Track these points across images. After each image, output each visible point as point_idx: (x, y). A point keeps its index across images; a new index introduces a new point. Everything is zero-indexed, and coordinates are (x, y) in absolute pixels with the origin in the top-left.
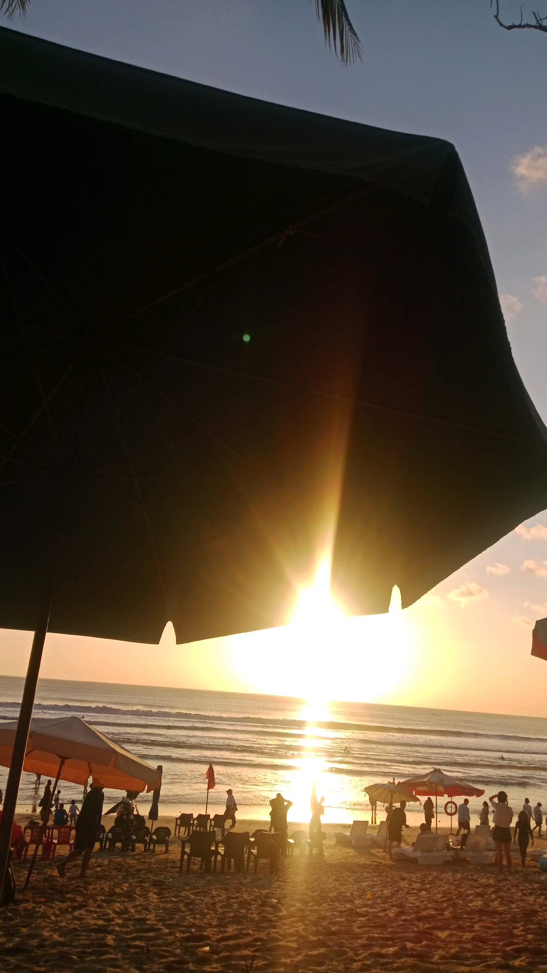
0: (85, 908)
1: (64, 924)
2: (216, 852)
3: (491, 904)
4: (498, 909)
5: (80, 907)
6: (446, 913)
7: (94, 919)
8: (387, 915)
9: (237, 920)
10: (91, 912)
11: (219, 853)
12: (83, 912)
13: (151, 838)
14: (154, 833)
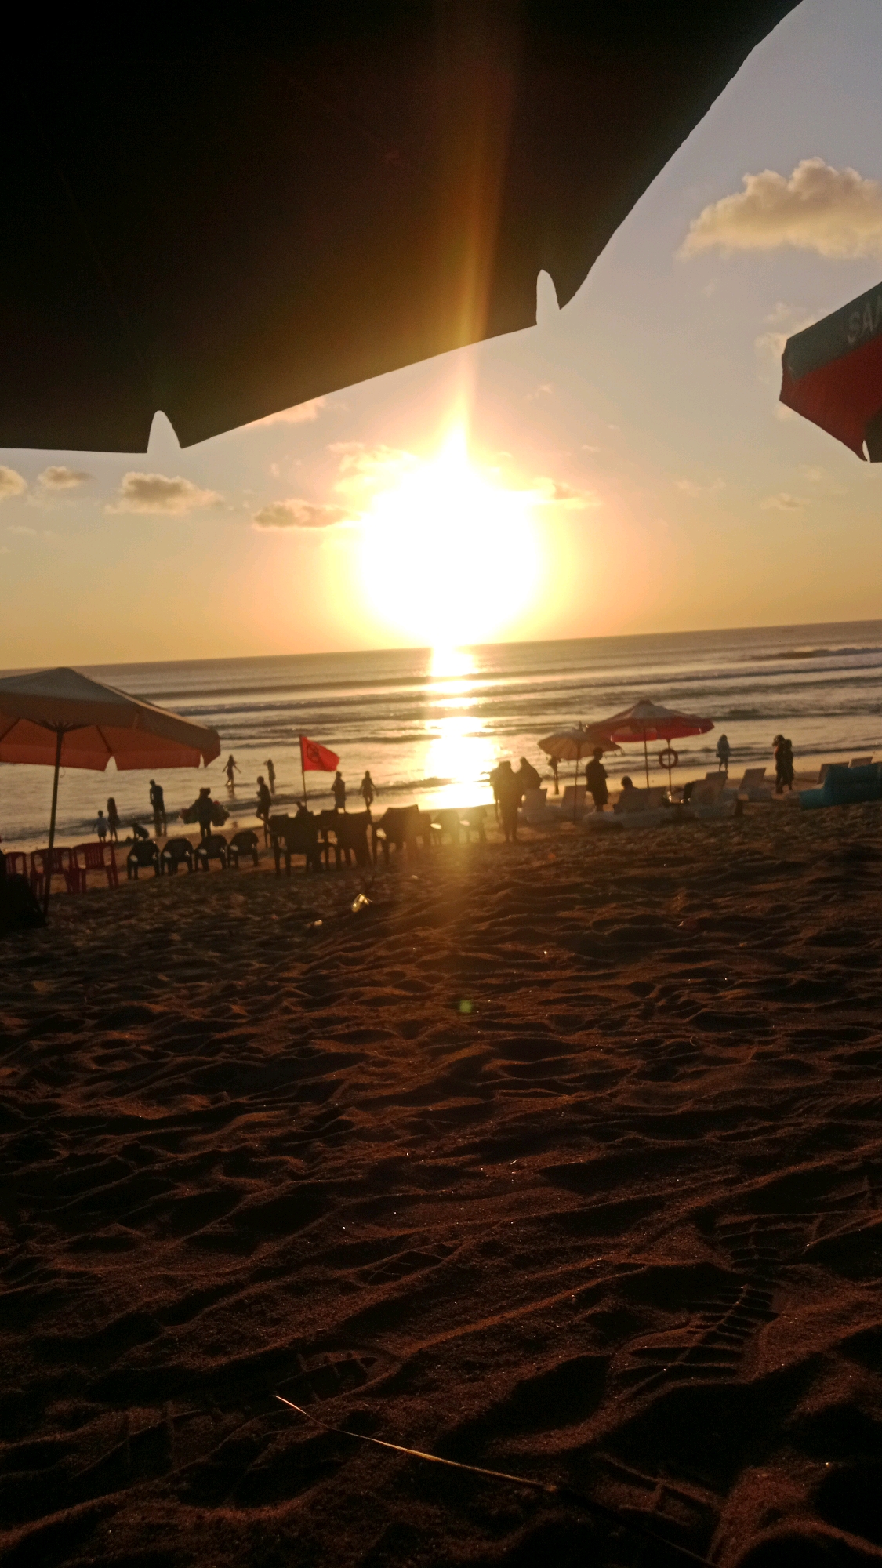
2: (327, 845)
5: (127, 917)
10: (145, 920)
11: (331, 845)
12: (133, 921)
13: (230, 851)
14: (233, 843)
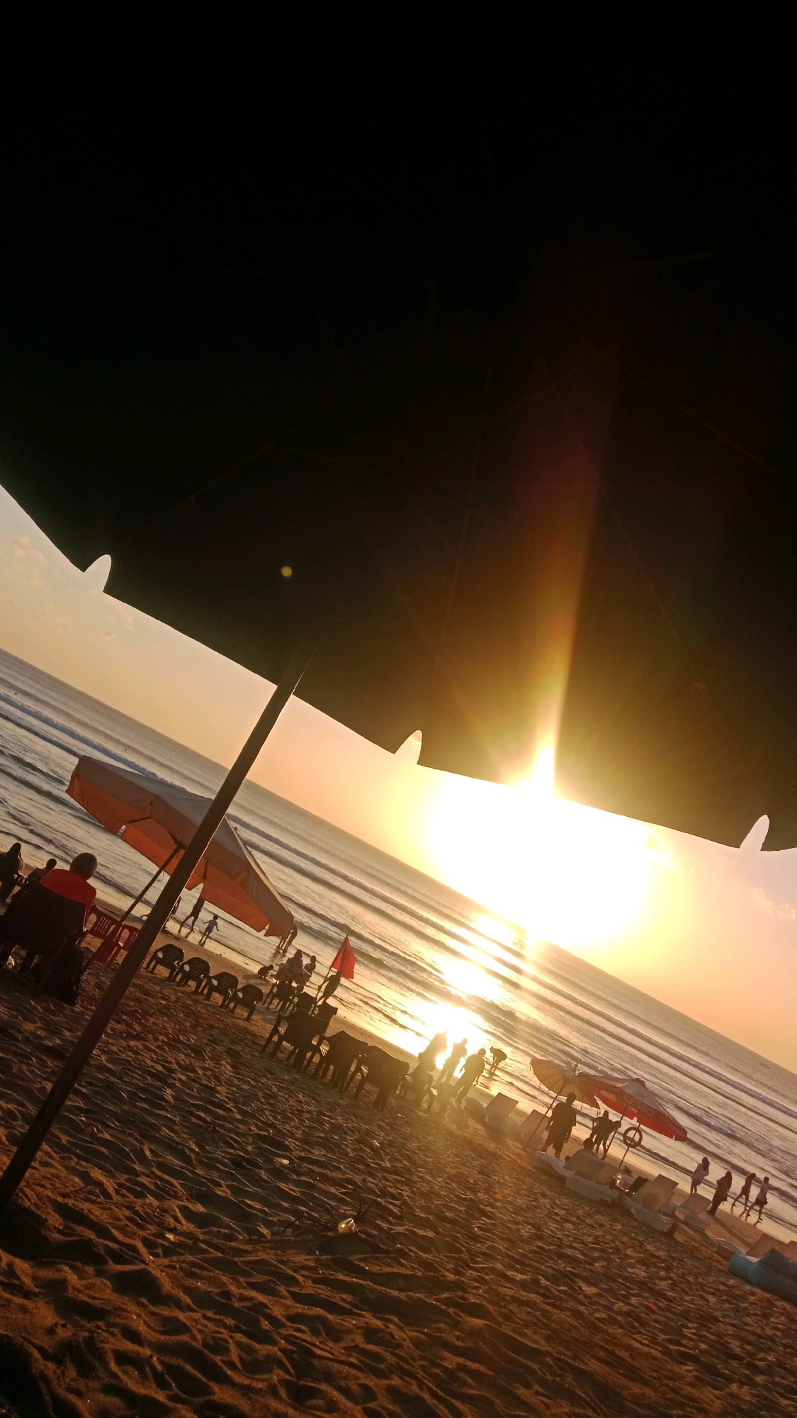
0: (143, 1042)
1: (115, 1049)
2: (316, 1050)
3: (657, 1282)
4: (666, 1292)
6: (596, 1264)
7: (152, 1060)
8: (518, 1229)
9: (326, 1144)
11: (320, 1051)
13: (235, 994)
